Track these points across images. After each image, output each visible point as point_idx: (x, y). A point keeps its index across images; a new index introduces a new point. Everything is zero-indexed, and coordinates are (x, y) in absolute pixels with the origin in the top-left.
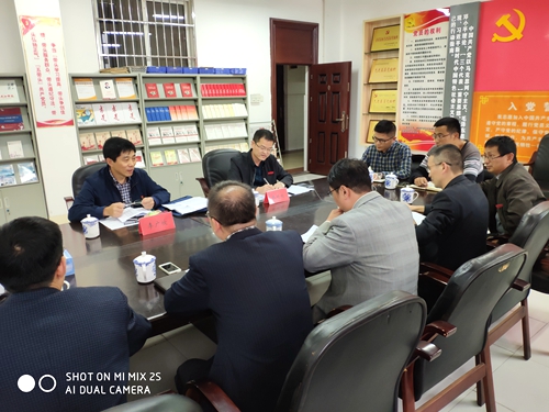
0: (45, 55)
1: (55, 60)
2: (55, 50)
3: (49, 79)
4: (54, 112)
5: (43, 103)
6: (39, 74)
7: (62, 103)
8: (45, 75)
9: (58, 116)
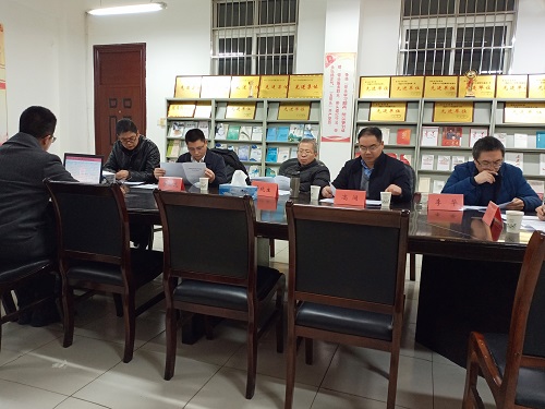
0: (339, 83)
1: (346, 87)
2: (347, 79)
3: (337, 103)
4: (336, 130)
5: (329, 122)
6: (331, 99)
7: (344, 123)
8: (335, 99)
9: (339, 133)
